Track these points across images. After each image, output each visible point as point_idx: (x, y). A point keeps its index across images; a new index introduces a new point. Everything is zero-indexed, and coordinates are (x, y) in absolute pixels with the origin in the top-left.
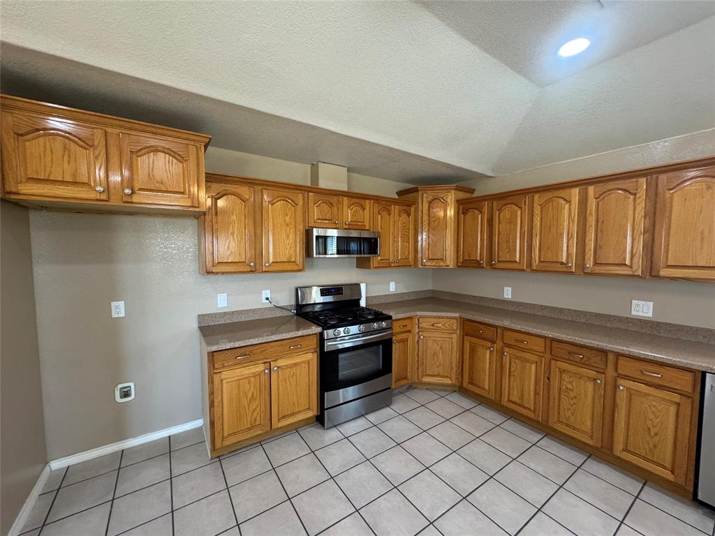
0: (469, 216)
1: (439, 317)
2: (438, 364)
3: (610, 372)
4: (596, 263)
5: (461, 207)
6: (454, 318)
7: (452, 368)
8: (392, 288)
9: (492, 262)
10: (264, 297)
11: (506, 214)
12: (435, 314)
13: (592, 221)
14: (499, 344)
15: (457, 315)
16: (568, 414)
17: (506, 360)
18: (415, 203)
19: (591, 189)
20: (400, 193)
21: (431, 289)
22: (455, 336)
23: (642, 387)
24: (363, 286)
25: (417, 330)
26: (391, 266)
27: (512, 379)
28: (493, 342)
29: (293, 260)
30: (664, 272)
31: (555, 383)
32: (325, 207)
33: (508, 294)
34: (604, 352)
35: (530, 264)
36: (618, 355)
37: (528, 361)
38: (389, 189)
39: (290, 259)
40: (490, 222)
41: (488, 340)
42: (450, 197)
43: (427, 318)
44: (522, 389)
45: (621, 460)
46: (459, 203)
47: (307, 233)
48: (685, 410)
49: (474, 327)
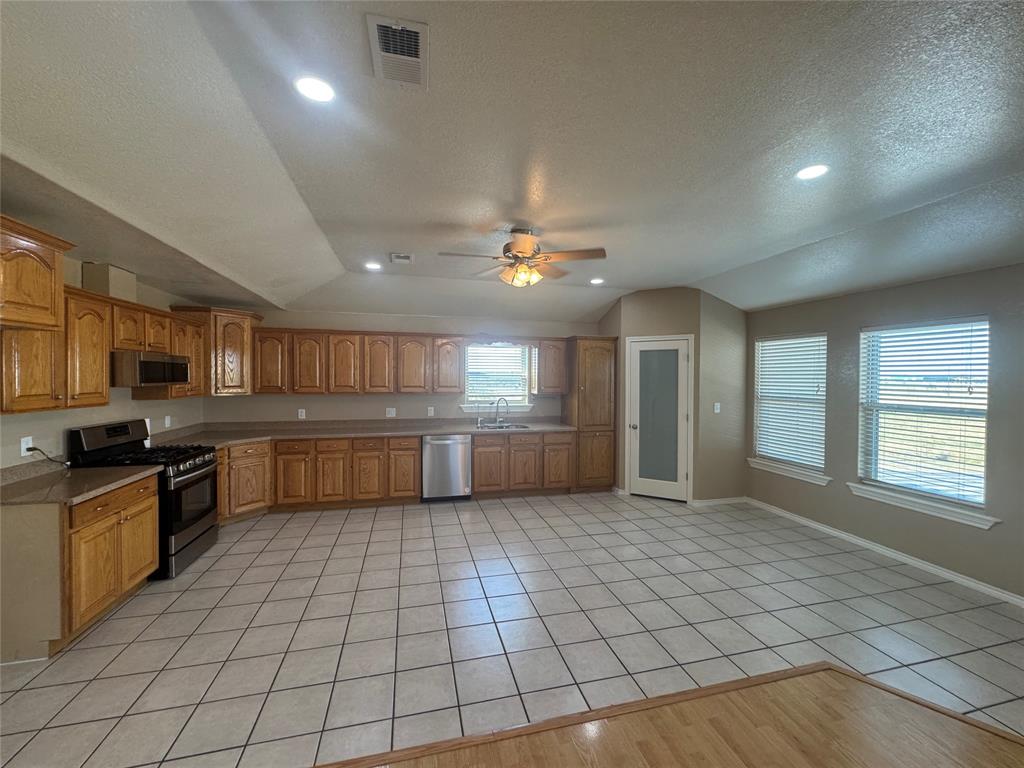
0: (267, 345)
1: (250, 443)
2: (251, 490)
3: (386, 450)
4: (371, 386)
5: (257, 336)
6: (265, 442)
7: (265, 490)
8: (168, 422)
9: (295, 388)
10: (24, 447)
11: (306, 347)
12: (244, 441)
13: (367, 358)
14: (312, 455)
15: (269, 438)
16: (365, 485)
17: (320, 464)
18: (206, 323)
19: (366, 338)
20: (174, 308)
21: (202, 421)
22: (267, 460)
23: (401, 452)
24: (147, 421)
25: (227, 461)
26: (187, 396)
27: (325, 477)
28: (307, 453)
29: (100, 390)
30: (403, 390)
31: (356, 469)
32: (130, 323)
33: (302, 415)
34: (382, 438)
35: (328, 389)
36: (389, 438)
37: (336, 459)
38: (161, 300)
39: (97, 388)
40: (291, 352)
41: (303, 453)
42: (247, 324)
43: (238, 446)
44: (334, 482)
45: (393, 498)
46: (254, 330)
47: (112, 356)
48: (417, 457)
49: (288, 445)
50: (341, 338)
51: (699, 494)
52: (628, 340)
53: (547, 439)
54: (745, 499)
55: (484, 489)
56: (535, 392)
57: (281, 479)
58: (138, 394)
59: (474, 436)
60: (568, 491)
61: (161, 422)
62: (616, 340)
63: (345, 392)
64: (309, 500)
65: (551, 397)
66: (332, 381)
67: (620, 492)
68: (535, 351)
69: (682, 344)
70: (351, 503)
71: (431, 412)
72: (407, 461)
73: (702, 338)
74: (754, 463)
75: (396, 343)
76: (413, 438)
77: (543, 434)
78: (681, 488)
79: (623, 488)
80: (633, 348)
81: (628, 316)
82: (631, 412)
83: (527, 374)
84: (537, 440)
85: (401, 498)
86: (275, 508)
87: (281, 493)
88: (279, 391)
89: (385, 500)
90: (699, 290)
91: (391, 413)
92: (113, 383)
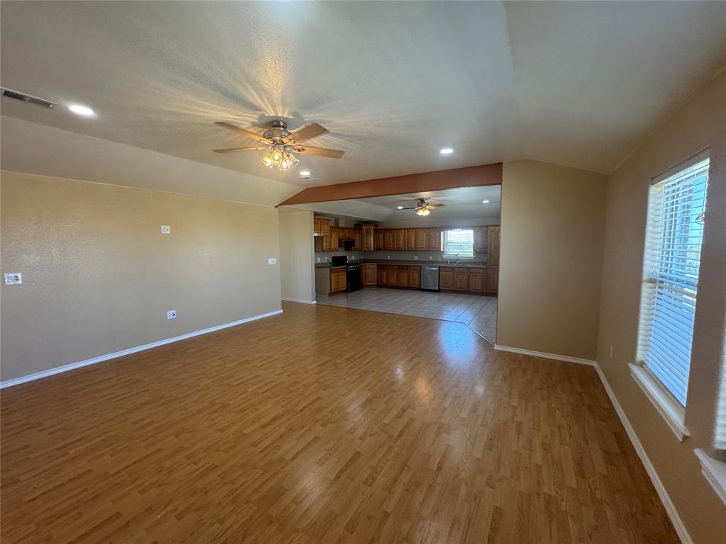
0: (377, 234)
1: (372, 265)
2: (371, 279)
3: (409, 270)
4: (408, 248)
5: (375, 232)
7: (375, 279)
8: (353, 258)
9: (385, 248)
10: (326, 259)
11: (388, 235)
12: (370, 264)
13: (406, 238)
14: (388, 270)
15: (377, 264)
16: (403, 282)
17: (390, 273)
18: (361, 230)
19: (407, 230)
20: (355, 225)
22: (376, 270)
23: (413, 271)
24: (348, 257)
26: (356, 250)
27: (391, 278)
28: (386, 269)
29: (337, 248)
30: (418, 249)
31: (400, 276)
32: (343, 232)
33: (388, 257)
35: (394, 249)
37: (394, 272)
40: (384, 236)
42: (372, 228)
43: (368, 265)
44: (393, 280)
45: (412, 287)
46: (375, 230)
47: (339, 240)
48: (419, 274)
49: (382, 266)
50: (398, 231)
53: (471, 270)
55: (444, 289)
57: (379, 277)
58: (346, 250)
59: (440, 267)
61: (351, 257)
63: (399, 250)
64: (387, 285)
65: (481, 253)
66: (395, 246)
71: (431, 258)
72: (416, 275)
75: (416, 232)
76: (418, 267)
77: (470, 268)
84: (467, 270)
86: (378, 286)
87: (379, 281)
88: (381, 249)
89: (408, 288)
91: (416, 258)
92: (339, 246)
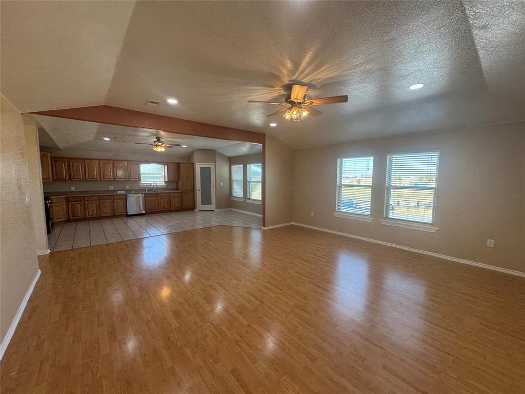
0: (58, 163)
1: (58, 198)
4: (104, 178)
5: (53, 160)
6: (63, 198)
7: (64, 214)
9: (71, 179)
11: (75, 164)
14: (83, 202)
15: (65, 196)
16: (105, 211)
17: (86, 205)
22: (65, 204)
23: (118, 200)
27: (89, 209)
28: (81, 201)
30: (117, 180)
31: (101, 206)
33: (73, 189)
34: (111, 195)
35: (86, 179)
36: (113, 195)
37: (92, 203)
40: (69, 166)
41: (79, 201)
42: (49, 155)
43: (54, 199)
44: (92, 209)
45: (116, 215)
46: (52, 158)
48: (125, 201)
49: (72, 199)
50: (89, 161)
51: (218, 207)
52: (197, 164)
53: (171, 195)
54: (230, 209)
55: (150, 211)
56: (167, 180)
57: (70, 210)
59: (145, 194)
60: (179, 211)
62: (193, 163)
63: (92, 180)
64: (82, 217)
65: (173, 182)
66: (87, 176)
67: (196, 210)
68: (166, 166)
69: (211, 165)
70: (99, 218)
71: (128, 187)
72: (121, 203)
73: (217, 164)
74: (232, 198)
75: (113, 163)
77: (170, 193)
78: (213, 206)
79: (197, 208)
80: (198, 166)
81: (196, 157)
82: (198, 186)
83: (163, 174)
84: (168, 195)
85: (119, 215)
86: (68, 221)
87: (71, 215)
88: (65, 180)
89: (114, 216)
90: (215, 151)
91: (111, 188)
